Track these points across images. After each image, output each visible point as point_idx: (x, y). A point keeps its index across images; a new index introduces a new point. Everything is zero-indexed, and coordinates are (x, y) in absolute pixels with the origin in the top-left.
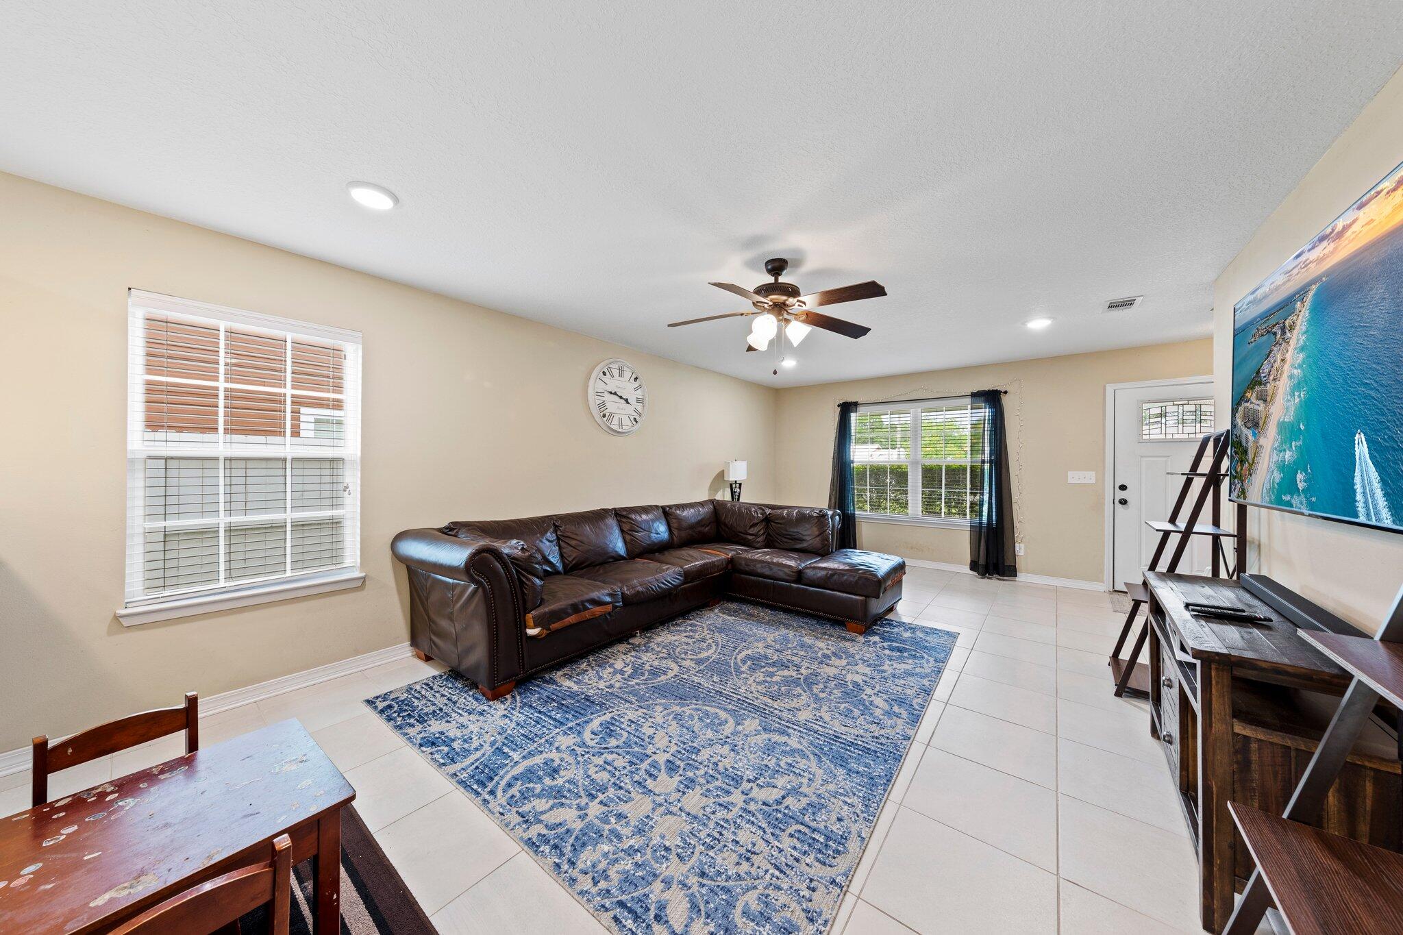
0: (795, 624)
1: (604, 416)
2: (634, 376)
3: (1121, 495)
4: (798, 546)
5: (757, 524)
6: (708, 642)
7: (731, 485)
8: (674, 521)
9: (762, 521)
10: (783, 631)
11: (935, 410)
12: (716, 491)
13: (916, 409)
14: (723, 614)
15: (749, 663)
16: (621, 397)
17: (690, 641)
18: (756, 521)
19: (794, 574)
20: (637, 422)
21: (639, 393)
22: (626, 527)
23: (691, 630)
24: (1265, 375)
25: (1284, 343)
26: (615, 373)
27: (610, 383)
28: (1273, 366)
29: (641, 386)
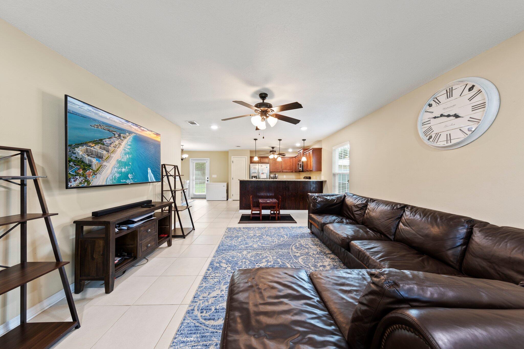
1: (431, 137)
2: (468, 89)
16: (449, 116)
21: (474, 102)
24: (107, 143)
25: (120, 140)
26: (443, 98)
27: (437, 110)
28: (113, 143)
29: (480, 91)
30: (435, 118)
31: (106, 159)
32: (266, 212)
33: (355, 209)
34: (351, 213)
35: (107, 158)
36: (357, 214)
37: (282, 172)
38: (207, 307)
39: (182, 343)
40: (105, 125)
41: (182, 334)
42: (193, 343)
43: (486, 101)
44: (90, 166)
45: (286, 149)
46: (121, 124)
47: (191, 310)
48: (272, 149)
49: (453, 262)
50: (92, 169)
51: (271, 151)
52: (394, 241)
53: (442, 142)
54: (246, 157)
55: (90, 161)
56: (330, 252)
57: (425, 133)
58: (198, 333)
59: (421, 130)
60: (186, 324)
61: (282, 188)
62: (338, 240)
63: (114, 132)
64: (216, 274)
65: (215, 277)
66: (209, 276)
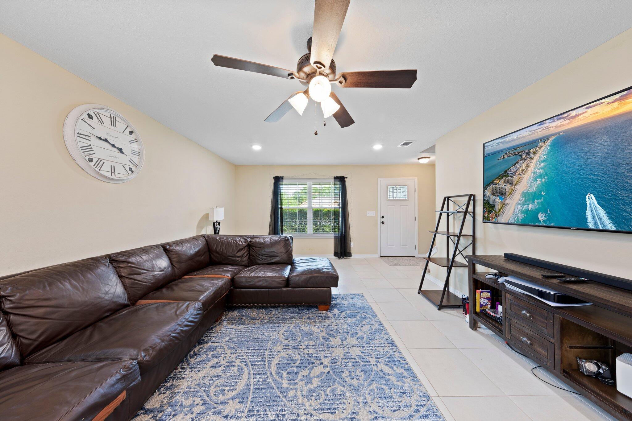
0: (287, 316)
1: (90, 161)
2: (129, 130)
3: (383, 220)
4: (273, 261)
5: (242, 249)
6: (236, 364)
7: (214, 224)
8: (174, 256)
9: (246, 247)
10: (285, 326)
11: (319, 183)
12: (202, 228)
13: (309, 182)
14: (232, 324)
15: (285, 374)
16: (113, 146)
17: (218, 371)
18: (241, 247)
19: (283, 282)
20: (132, 172)
21: (135, 146)
22: (124, 272)
23: (214, 356)
24: (512, 172)
25: (528, 159)
28: (518, 169)
30: (98, 138)
31: (509, 195)
35: (510, 193)
40: (511, 150)
44: (493, 207)
50: (495, 211)
55: (495, 201)
57: (82, 150)
63: (521, 153)
64: (383, 351)
65: (380, 345)
66: (390, 347)
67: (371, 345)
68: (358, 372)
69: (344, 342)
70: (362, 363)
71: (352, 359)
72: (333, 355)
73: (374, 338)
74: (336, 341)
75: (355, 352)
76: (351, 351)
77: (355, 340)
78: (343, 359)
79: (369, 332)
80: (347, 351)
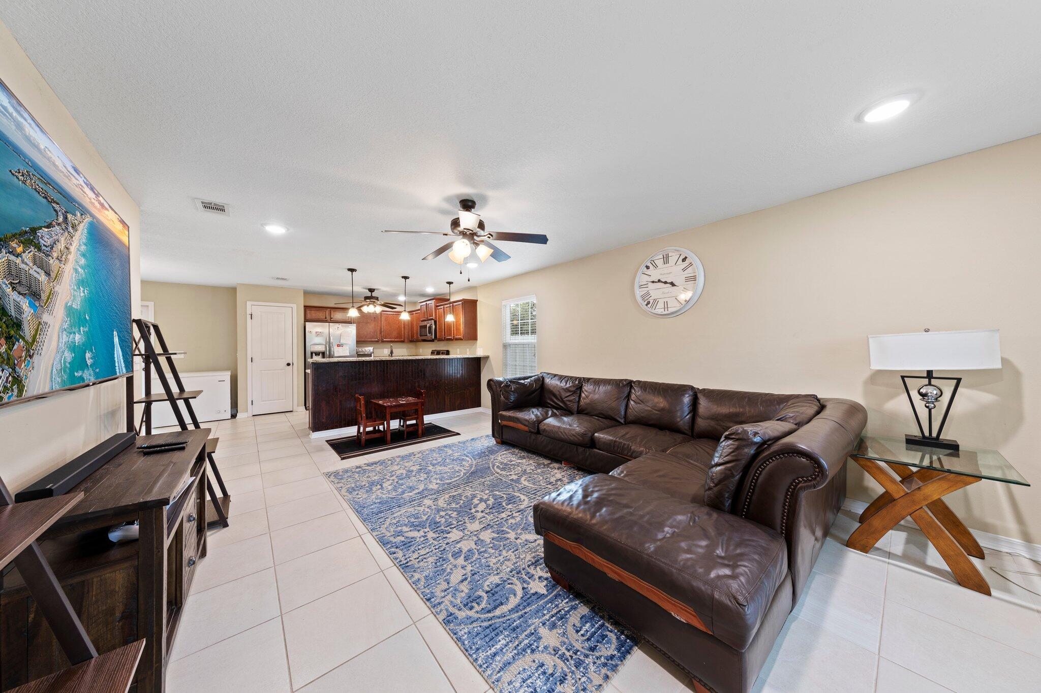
1: (648, 303)
2: (682, 258)
16: (666, 283)
21: (688, 273)
24: (45, 244)
25: (67, 234)
26: (659, 263)
27: (655, 274)
28: (55, 243)
29: (691, 264)
30: (653, 282)
32: (395, 424)
33: (564, 394)
34: (559, 400)
35: (48, 297)
36: (570, 401)
37: (383, 342)
38: (469, 597)
39: (494, 656)
40: (39, 176)
41: (478, 649)
42: (511, 645)
43: (697, 274)
44: (18, 325)
45: (395, 295)
46: (65, 175)
47: (447, 617)
48: (369, 294)
49: (686, 430)
50: (23, 339)
51: (366, 298)
52: (626, 424)
53: (660, 310)
54: (294, 306)
55: (19, 308)
56: (549, 462)
57: (643, 297)
58: (501, 632)
59: (639, 293)
60: (466, 636)
61: (412, 375)
62: (576, 437)
63: (54, 205)
64: (419, 551)
65: (425, 556)
66: (410, 560)
67: (437, 550)
68: (443, 520)
69: (475, 538)
70: (443, 528)
71: (455, 527)
72: (477, 522)
73: (436, 563)
74: (487, 536)
75: (455, 535)
76: (461, 534)
77: (463, 547)
78: (465, 523)
79: (448, 570)
80: (466, 532)
